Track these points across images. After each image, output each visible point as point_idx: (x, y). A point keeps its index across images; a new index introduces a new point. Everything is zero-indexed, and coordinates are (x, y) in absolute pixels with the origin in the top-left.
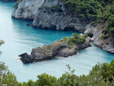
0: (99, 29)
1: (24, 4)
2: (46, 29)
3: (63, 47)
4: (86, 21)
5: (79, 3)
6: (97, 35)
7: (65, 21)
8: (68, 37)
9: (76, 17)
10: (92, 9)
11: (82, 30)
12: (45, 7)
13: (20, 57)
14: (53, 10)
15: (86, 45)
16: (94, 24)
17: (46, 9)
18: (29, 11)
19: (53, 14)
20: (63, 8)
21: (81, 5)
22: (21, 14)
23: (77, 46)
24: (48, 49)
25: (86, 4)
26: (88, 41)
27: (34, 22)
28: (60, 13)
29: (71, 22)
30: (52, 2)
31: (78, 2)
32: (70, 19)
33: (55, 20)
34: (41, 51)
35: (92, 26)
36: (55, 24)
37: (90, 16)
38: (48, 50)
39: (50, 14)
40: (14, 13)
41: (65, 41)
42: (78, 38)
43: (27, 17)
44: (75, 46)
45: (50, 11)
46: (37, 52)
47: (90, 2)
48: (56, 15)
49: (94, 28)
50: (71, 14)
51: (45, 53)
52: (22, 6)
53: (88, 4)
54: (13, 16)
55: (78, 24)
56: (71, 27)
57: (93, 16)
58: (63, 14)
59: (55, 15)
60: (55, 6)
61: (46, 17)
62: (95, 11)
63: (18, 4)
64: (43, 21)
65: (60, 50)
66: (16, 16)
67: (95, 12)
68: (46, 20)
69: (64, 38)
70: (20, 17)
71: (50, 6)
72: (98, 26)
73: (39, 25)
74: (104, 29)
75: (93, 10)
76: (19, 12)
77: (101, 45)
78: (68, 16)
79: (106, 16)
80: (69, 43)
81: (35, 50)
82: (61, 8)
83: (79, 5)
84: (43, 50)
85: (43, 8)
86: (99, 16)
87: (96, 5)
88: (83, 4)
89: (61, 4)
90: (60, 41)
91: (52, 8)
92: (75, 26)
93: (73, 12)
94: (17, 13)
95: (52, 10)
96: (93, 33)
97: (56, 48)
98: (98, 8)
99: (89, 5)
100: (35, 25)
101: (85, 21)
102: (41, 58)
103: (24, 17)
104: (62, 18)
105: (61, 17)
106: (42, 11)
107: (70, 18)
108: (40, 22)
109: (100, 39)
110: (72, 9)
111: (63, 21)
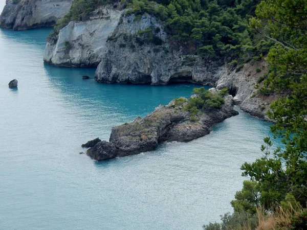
0: (249, 75)
1: (71, 32)
2: (128, 83)
3: (177, 120)
4: (217, 60)
5: (197, 21)
6: (246, 90)
7: (169, 63)
8: (183, 98)
9: (192, 54)
10: (228, 33)
11: (210, 80)
12: (121, 35)
13: (86, 150)
14: (140, 41)
15: (226, 112)
16: (235, 65)
17: (125, 38)
18: (83, 46)
19: (142, 49)
20: (162, 35)
21: (203, 25)
22: (66, 54)
23: (207, 116)
24: (147, 127)
25: (213, 22)
26: (228, 104)
27: (100, 71)
28: (157, 47)
29: (183, 65)
30: (136, 22)
31: (195, 20)
32: (180, 57)
33: (148, 61)
34: (133, 131)
35: (233, 70)
36: (147, 72)
37: (226, 49)
38: (147, 130)
39: (134, 51)
40: (49, 54)
41: (181, 107)
42: (208, 98)
43: (80, 61)
44: (203, 117)
45: (135, 44)
46: (123, 135)
47: (221, 18)
48: (149, 52)
49: (237, 74)
50: (181, 47)
51: (140, 136)
52: (68, 37)
53: (216, 23)
54: (48, 60)
55: (198, 68)
56: (184, 75)
57: (232, 47)
58: (164, 48)
59: (146, 51)
60: (144, 30)
61: (125, 58)
62: (236, 36)
63: (57, 34)
64: (119, 67)
65: (173, 127)
66: (55, 60)
67: (234, 38)
68: (126, 65)
69: (177, 101)
70: (65, 61)
71: (133, 33)
72: (246, 70)
73: (111, 75)
74: (262, 75)
75: (229, 36)
76: (62, 51)
77: (259, 110)
78: (174, 51)
79: (264, 45)
80: (189, 111)
81: (118, 130)
82: (158, 35)
83: (198, 27)
84: (136, 130)
85: (116, 39)
86: (247, 46)
87: (236, 24)
88: (207, 23)
89: (157, 25)
90: (170, 108)
91: (138, 36)
92: (193, 73)
93: (186, 43)
94: (57, 52)
95: (138, 40)
96: (237, 86)
97: (163, 124)
98: (241, 29)
99: (219, 24)
100: (103, 76)
101: (214, 59)
102: (133, 146)
103: (73, 61)
104: (162, 57)
105: (159, 54)
106: (116, 44)
107: (180, 55)
108: (114, 70)
109: (254, 96)
110: (184, 36)
111: (166, 64)
